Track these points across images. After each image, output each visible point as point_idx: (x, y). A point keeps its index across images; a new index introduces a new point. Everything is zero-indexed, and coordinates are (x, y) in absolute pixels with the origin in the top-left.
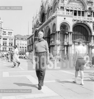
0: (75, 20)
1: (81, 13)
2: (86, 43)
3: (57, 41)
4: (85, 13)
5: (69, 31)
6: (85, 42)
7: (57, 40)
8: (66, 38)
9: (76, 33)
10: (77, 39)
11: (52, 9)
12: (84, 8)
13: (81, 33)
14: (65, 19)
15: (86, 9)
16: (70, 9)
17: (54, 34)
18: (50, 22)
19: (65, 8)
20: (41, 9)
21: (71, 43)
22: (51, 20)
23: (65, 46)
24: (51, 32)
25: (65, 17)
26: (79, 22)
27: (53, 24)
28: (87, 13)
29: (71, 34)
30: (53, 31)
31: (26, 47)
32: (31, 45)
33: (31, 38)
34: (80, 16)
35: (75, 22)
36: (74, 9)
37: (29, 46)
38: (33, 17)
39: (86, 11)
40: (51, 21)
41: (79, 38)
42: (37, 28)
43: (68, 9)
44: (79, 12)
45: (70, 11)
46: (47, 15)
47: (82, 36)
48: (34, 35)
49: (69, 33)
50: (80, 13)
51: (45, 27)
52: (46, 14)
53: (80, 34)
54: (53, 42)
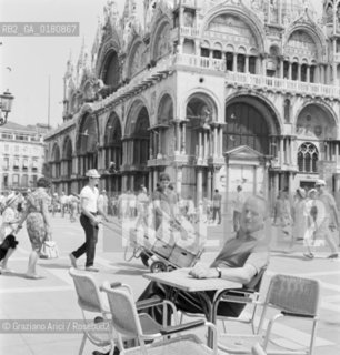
0: (230, 86)
1: (247, 61)
2: (263, 161)
3: (177, 153)
4: (258, 61)
5: (214, 121)
6: (259, 159)
7: (176, 149)
8: (203, 144)
9: (232, 127)
10: (234, 147)
11: (147, 42)
12: (257, 46)
13: (248, 128)
14: (201, 80)
15: (261, 51)
16: (213, 46)
17: (163, 130)
18: (147, 87)
19: (197, 43)
20: (104, 38)
21: (218, 159)
22: (154, 82)
23: (197, 169)
24: (153, 122)
25: (201, 76)
26: (244, 92)
27: (159, 96)
28: (264, 61)
29: (221, 131)
30: (159, 119)
31: (35, 169)
32: (64, 160)
33: (63, 137)
34: (243, 71)
35: (231, 91)
36: (225, 49)
37: (51, 163)
38: (68, 63)
39: (262, 57)
40: (152, 85)
41: (241, 144)
42: (91, 104)
43: (205, 46)
44: (241, 57)
45: (211, 54)
46: (127, 60)
47: (251, 139)
48: (78, 126)
49: (213, 127)
50: (244, 63)
51: (127, 104)
52: (124, 56)
53: (244, 130)
54: (159, 156)
